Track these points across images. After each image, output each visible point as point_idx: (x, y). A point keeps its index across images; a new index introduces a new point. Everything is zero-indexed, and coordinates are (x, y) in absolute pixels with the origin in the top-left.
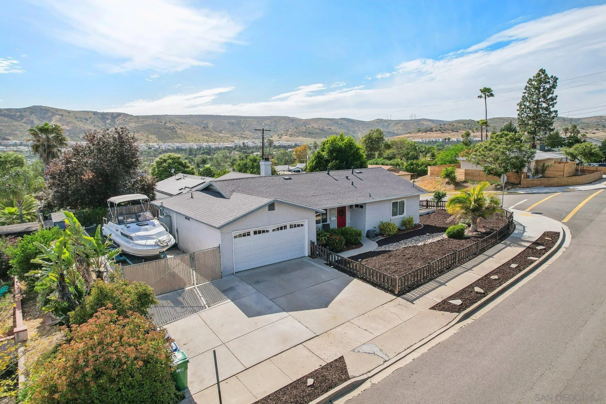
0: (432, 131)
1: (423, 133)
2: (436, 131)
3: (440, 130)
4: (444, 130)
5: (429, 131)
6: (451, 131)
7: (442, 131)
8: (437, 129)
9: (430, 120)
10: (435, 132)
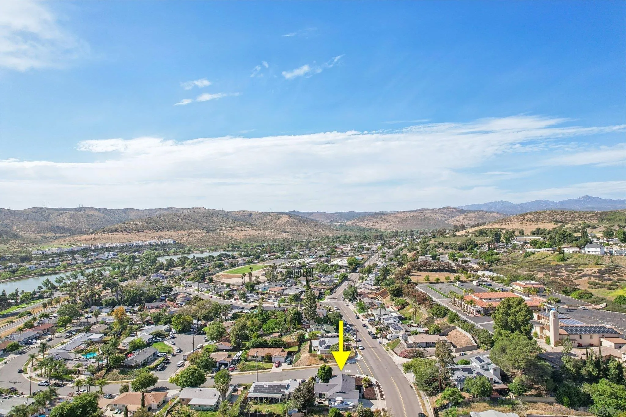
0: (118, 232)
1: (108, 233)
2: (122, 231)
3: (125, 230)
4: (130, 230)
5: (115, 232)
6: (136, 232)
7: (128, 231)
8: (122, 229)
9: (96, 209)
10: (121, 233)
